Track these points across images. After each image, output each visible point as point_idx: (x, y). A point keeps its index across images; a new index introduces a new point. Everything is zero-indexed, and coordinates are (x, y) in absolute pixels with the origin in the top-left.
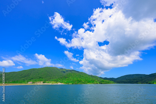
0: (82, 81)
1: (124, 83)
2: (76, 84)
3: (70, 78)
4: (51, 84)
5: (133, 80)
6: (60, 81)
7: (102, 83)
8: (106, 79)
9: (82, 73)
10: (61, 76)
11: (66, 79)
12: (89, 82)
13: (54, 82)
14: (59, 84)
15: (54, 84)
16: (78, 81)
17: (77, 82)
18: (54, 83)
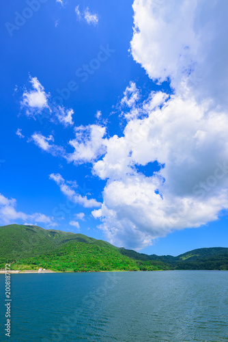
0: (98, 263)
1: (193, 269)
2: (83, 271)
3: (71, 255)
4: (17, 272)
5: (210, 261)
6: (43, 263)
7: (145, 270)
8: (154, 257)
9: (100, 243)
10: (48, 251)
11: (60, 257)
12: (115, 266)
13: (26, 266)
14: (40, 271)
15: (26, 272)
16: (90, 263)
17: (87, 266)
18: (25, 269)
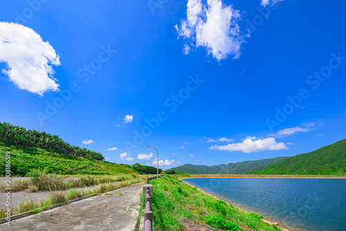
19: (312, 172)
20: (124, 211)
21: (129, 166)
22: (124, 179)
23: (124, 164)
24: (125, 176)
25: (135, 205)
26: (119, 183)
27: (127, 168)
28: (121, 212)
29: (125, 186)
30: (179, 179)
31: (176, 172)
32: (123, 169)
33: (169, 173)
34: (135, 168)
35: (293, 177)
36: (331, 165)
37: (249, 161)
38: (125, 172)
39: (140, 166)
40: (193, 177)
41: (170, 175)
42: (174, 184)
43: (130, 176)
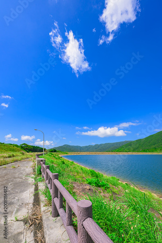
19: (144, 151)
20: (21, 180)
21: (17, 146)
22: (13, 156)
23: (12, 144)
24: (15, 154)
25: (29, 175)
26: (11, 159)
27: (15, 147)
28: (18, 180)
29: (17, 161)
30: (60, 156)
31: (57, 150)
32: (11, 147)
33: (52, 151)
34: (22, 147)
35: (134, 154)
36: (154, 146)
37: (108, 143)
38: (13, 150)
39: (27, 146)
40: (70, 154)
41: (52, 153)
42: (56, 159)
43: (18, 154)
